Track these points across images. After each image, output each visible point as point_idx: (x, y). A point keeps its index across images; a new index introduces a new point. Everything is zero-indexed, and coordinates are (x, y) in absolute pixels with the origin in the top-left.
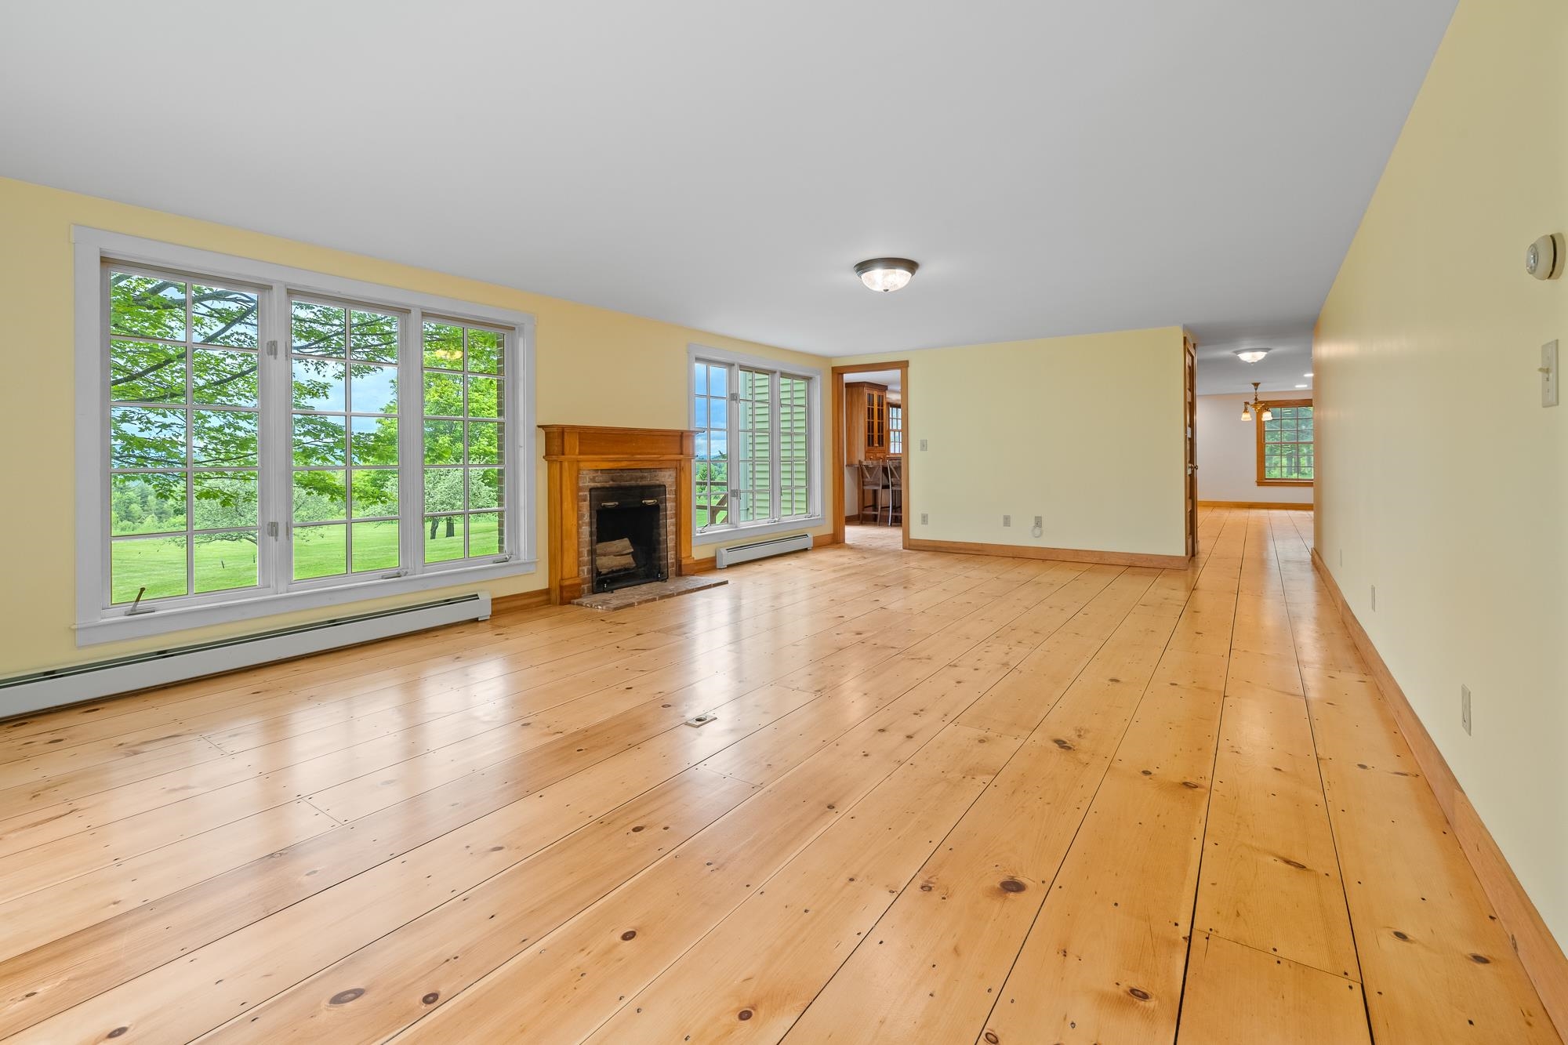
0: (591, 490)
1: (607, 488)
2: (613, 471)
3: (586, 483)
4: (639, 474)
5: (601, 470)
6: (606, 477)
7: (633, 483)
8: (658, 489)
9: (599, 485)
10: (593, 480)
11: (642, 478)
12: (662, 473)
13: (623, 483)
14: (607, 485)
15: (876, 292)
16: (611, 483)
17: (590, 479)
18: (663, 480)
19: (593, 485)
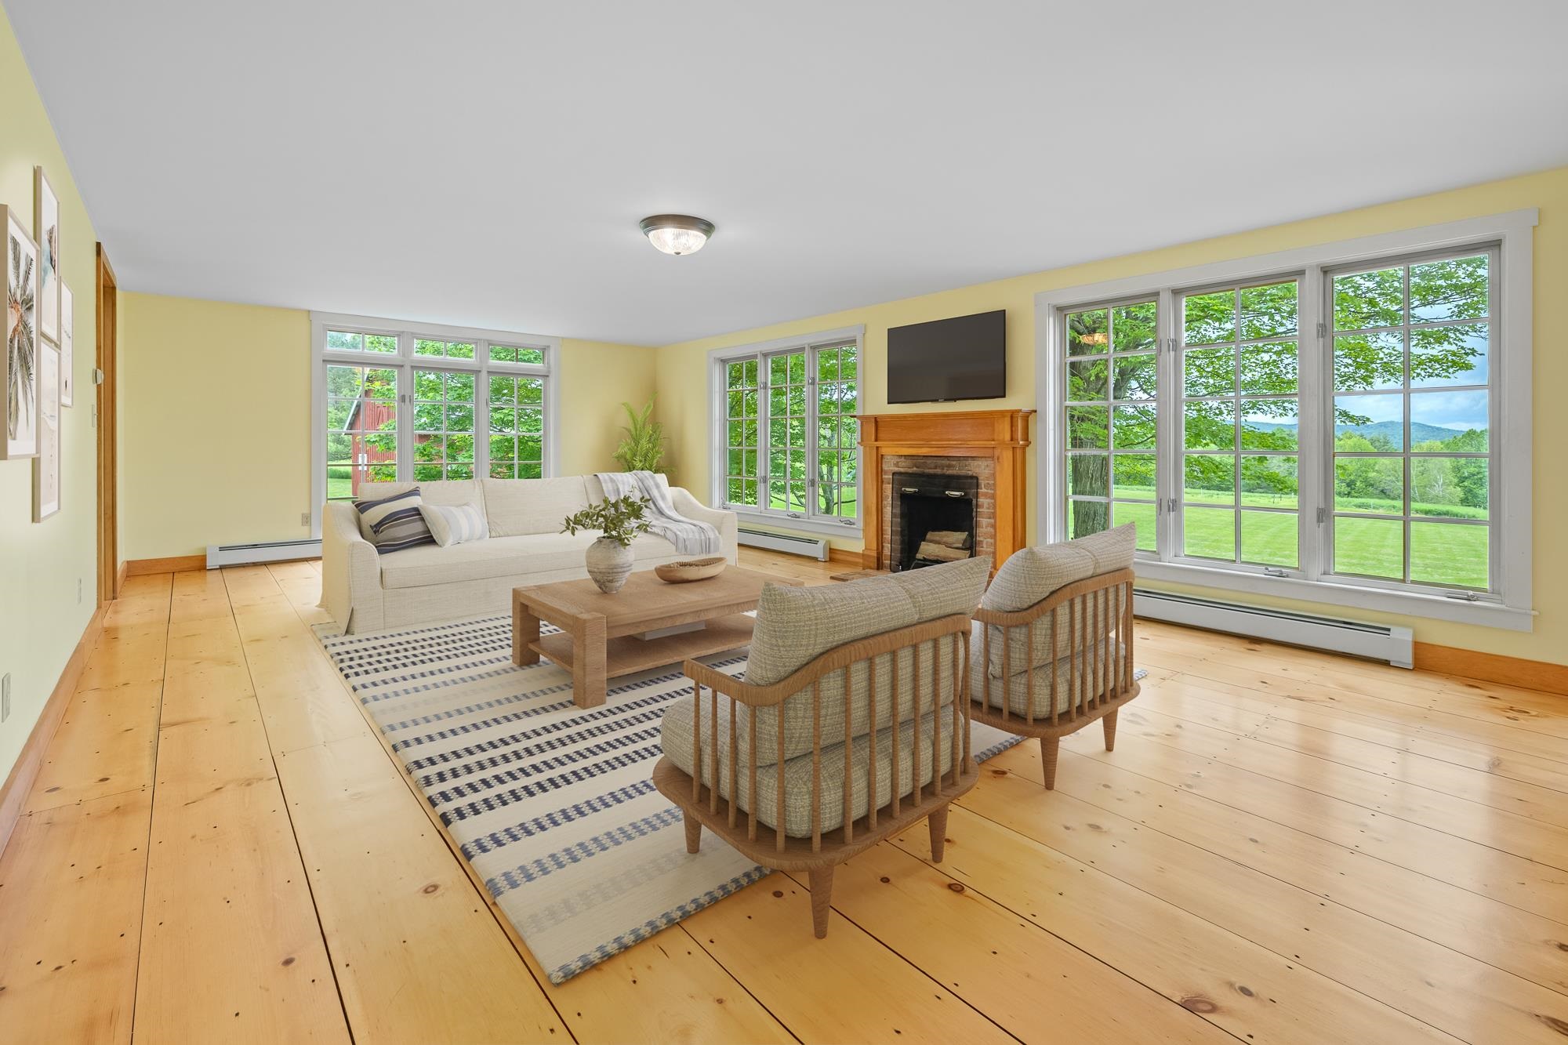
0: (893, 474)
1: (910, 474)
2: (916, 458)
3: (890, 466)
4: (945, 462)
5: (905, 456)
6: (909, 462)
7: (939, 471)
8: (969, 481)
9: (902, 470)
10: (896, 465)
11: (949, 466)
12: (976, 463)
13: (927, 471)
14: (910, 471)
15: (666, 254)
16: (915, 469)
17: (894, 464)
18: (977, 470)
19: (896, 469)
